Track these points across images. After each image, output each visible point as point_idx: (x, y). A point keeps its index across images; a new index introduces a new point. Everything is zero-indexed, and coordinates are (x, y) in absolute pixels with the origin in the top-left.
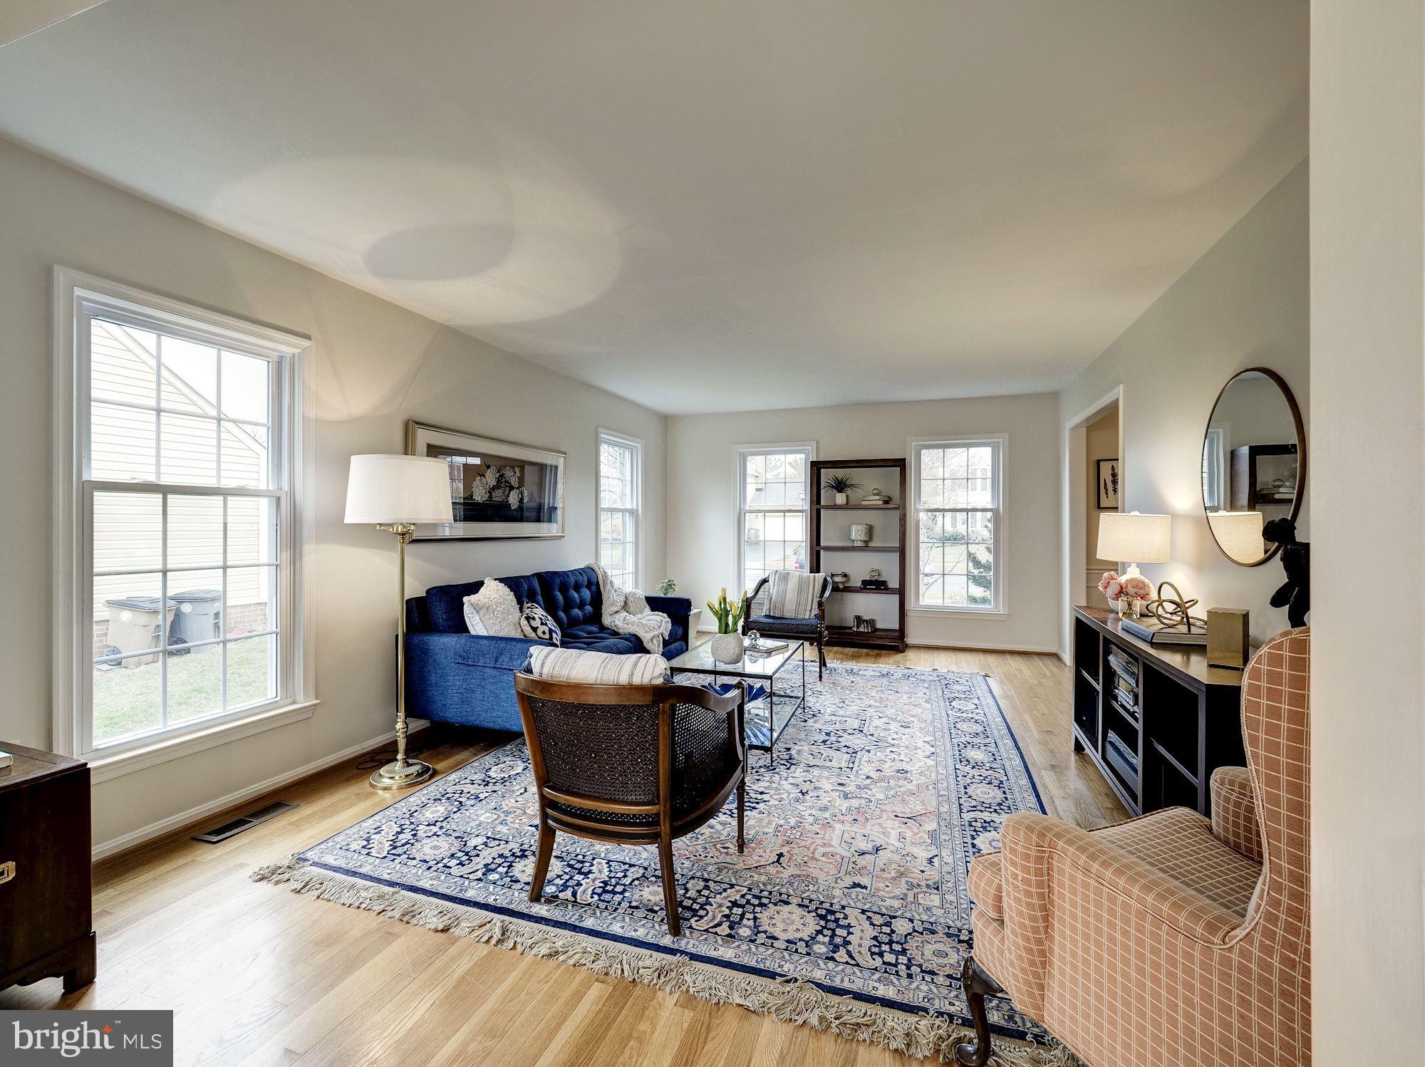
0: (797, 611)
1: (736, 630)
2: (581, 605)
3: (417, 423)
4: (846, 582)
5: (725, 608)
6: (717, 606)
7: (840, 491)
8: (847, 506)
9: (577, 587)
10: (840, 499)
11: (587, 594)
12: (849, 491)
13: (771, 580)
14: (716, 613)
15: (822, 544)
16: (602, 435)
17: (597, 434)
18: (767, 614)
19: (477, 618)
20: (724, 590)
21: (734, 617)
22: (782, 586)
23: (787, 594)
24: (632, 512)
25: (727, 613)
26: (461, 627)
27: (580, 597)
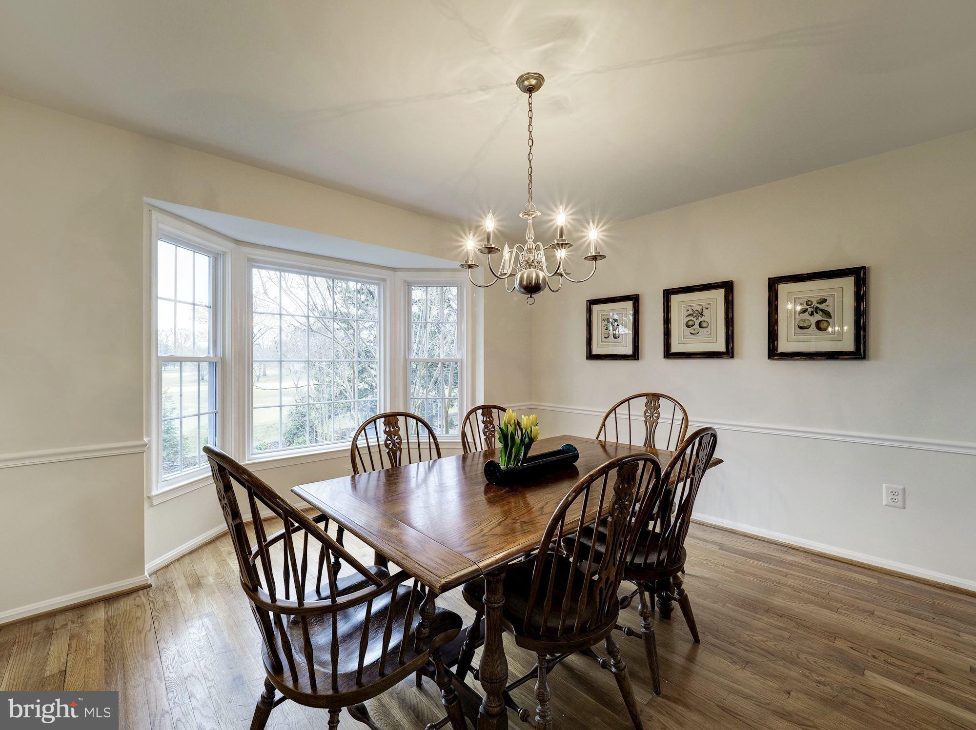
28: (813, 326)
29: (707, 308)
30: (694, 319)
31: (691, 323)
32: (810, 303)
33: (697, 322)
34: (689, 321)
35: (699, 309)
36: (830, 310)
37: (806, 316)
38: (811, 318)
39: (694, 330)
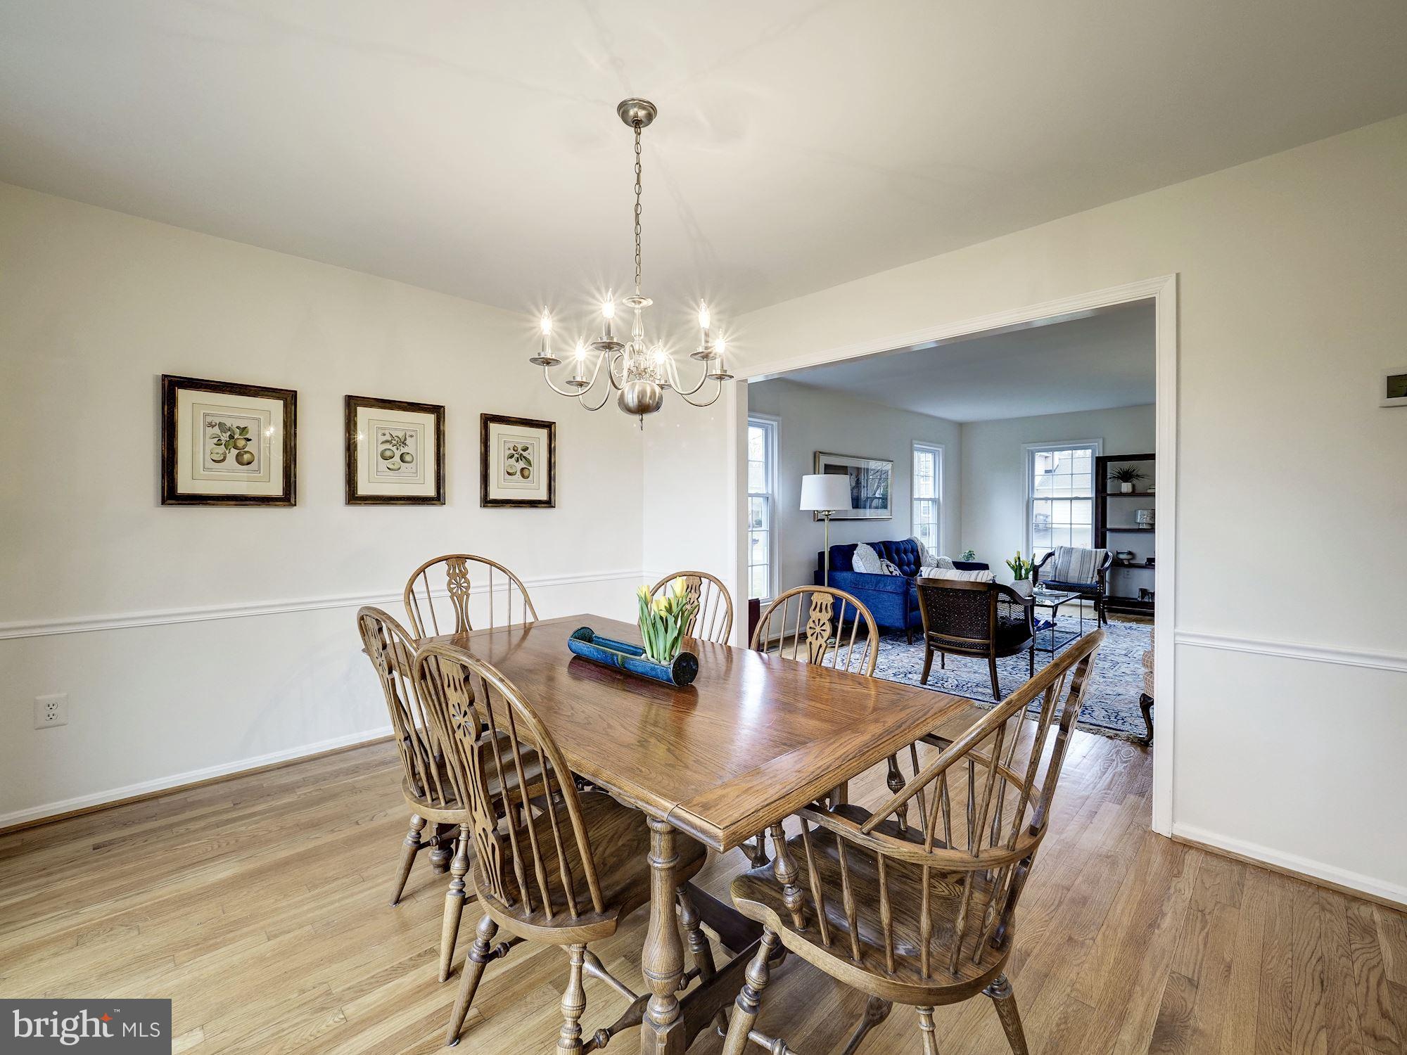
0: (1080, 578)
1: (1028, 578)
2: (909, 564)
3: (820, 453)
4: (1131, 559)
5: (1020, 564)
6: (1013, 563)
7: (1126, 481)
8: (1134, 494)
9: (905, 552)
10: (1126, 487)
11: (911, 557)
12: (1135, 481)
13: (1057, 554)
14: (1012, 568)
15: (1108, 526)
16: (915, 445)
17: (911, 445)
18: (1053, 579)
19: (861, 563)
20: (1018, 553)
21: (1026, 570)
22: (1066, 558)
23: (1071, 565)
24: (934, 501)
25: (1021, 568)
26: (850, 567)
27: (908, 559)
28: (518, 473)
29: (412, 436)
30: (394, 449)
31: (388, 454)
32: (516, 448)
33: (398, 454)
34: (385, 450)
35: (401, 435)
36: (530, 458)
37: (513, 461)
38: (516, 464)
39: (394, 464)
